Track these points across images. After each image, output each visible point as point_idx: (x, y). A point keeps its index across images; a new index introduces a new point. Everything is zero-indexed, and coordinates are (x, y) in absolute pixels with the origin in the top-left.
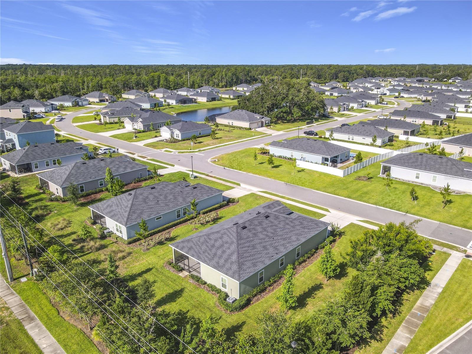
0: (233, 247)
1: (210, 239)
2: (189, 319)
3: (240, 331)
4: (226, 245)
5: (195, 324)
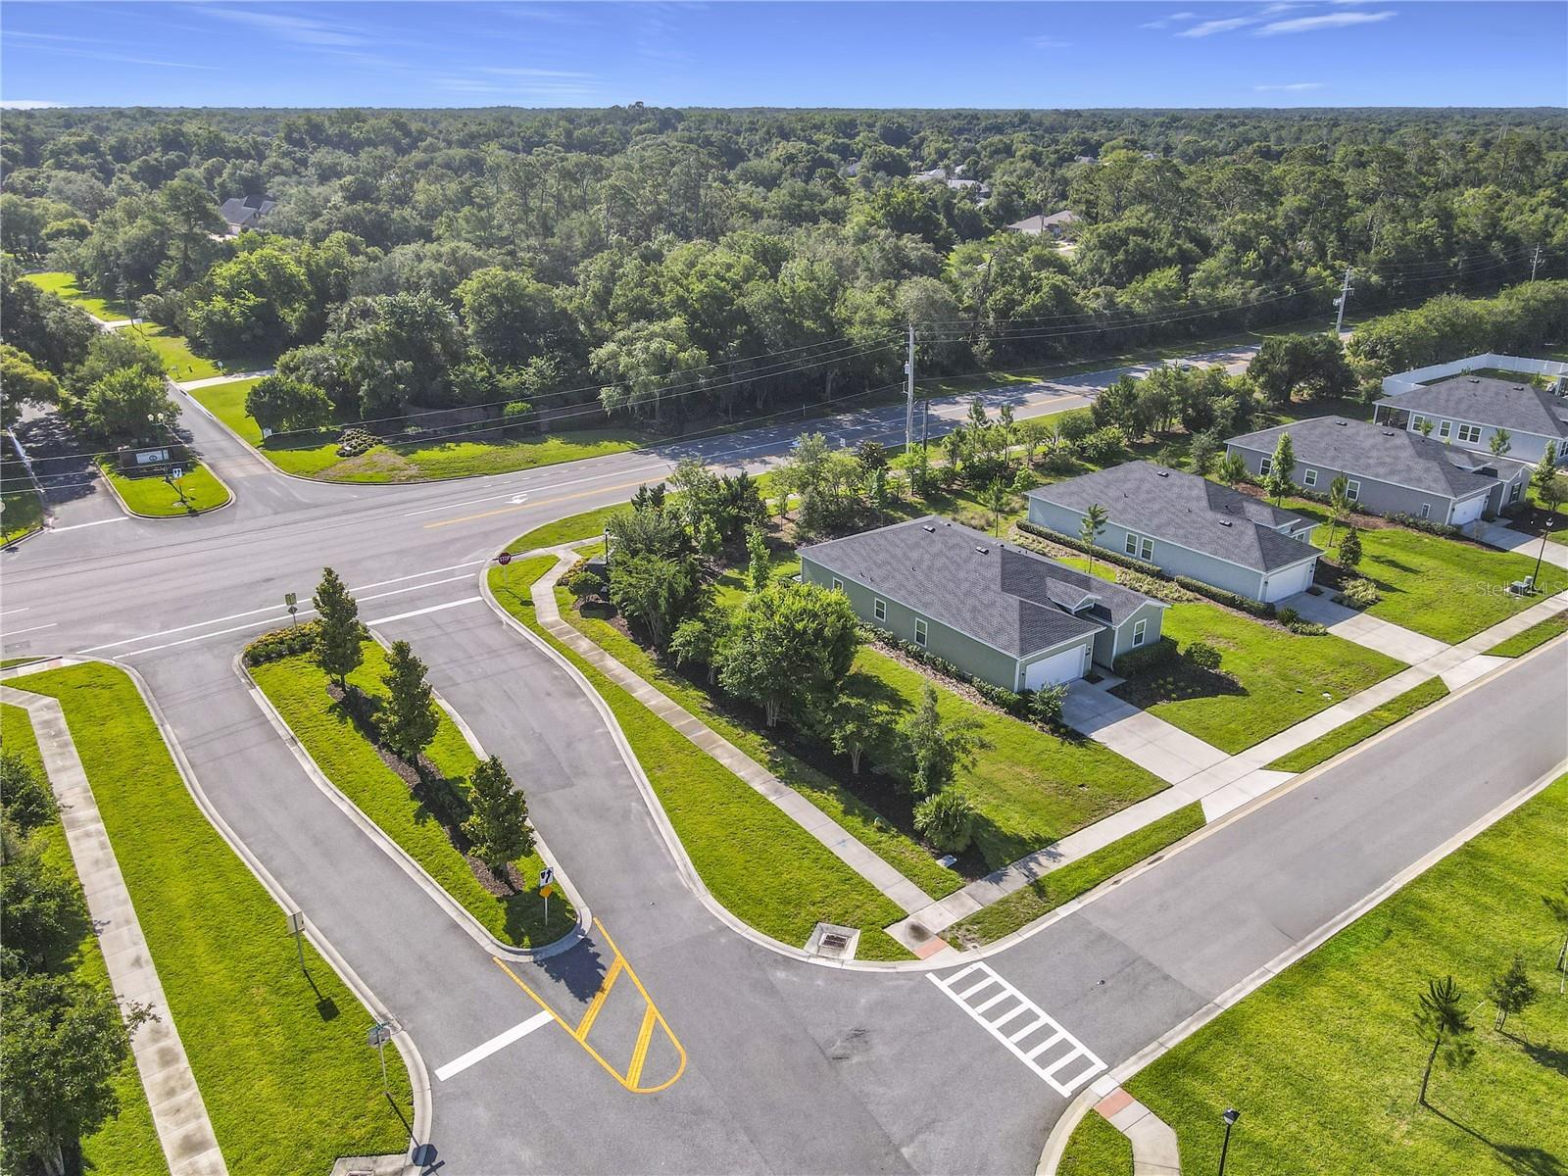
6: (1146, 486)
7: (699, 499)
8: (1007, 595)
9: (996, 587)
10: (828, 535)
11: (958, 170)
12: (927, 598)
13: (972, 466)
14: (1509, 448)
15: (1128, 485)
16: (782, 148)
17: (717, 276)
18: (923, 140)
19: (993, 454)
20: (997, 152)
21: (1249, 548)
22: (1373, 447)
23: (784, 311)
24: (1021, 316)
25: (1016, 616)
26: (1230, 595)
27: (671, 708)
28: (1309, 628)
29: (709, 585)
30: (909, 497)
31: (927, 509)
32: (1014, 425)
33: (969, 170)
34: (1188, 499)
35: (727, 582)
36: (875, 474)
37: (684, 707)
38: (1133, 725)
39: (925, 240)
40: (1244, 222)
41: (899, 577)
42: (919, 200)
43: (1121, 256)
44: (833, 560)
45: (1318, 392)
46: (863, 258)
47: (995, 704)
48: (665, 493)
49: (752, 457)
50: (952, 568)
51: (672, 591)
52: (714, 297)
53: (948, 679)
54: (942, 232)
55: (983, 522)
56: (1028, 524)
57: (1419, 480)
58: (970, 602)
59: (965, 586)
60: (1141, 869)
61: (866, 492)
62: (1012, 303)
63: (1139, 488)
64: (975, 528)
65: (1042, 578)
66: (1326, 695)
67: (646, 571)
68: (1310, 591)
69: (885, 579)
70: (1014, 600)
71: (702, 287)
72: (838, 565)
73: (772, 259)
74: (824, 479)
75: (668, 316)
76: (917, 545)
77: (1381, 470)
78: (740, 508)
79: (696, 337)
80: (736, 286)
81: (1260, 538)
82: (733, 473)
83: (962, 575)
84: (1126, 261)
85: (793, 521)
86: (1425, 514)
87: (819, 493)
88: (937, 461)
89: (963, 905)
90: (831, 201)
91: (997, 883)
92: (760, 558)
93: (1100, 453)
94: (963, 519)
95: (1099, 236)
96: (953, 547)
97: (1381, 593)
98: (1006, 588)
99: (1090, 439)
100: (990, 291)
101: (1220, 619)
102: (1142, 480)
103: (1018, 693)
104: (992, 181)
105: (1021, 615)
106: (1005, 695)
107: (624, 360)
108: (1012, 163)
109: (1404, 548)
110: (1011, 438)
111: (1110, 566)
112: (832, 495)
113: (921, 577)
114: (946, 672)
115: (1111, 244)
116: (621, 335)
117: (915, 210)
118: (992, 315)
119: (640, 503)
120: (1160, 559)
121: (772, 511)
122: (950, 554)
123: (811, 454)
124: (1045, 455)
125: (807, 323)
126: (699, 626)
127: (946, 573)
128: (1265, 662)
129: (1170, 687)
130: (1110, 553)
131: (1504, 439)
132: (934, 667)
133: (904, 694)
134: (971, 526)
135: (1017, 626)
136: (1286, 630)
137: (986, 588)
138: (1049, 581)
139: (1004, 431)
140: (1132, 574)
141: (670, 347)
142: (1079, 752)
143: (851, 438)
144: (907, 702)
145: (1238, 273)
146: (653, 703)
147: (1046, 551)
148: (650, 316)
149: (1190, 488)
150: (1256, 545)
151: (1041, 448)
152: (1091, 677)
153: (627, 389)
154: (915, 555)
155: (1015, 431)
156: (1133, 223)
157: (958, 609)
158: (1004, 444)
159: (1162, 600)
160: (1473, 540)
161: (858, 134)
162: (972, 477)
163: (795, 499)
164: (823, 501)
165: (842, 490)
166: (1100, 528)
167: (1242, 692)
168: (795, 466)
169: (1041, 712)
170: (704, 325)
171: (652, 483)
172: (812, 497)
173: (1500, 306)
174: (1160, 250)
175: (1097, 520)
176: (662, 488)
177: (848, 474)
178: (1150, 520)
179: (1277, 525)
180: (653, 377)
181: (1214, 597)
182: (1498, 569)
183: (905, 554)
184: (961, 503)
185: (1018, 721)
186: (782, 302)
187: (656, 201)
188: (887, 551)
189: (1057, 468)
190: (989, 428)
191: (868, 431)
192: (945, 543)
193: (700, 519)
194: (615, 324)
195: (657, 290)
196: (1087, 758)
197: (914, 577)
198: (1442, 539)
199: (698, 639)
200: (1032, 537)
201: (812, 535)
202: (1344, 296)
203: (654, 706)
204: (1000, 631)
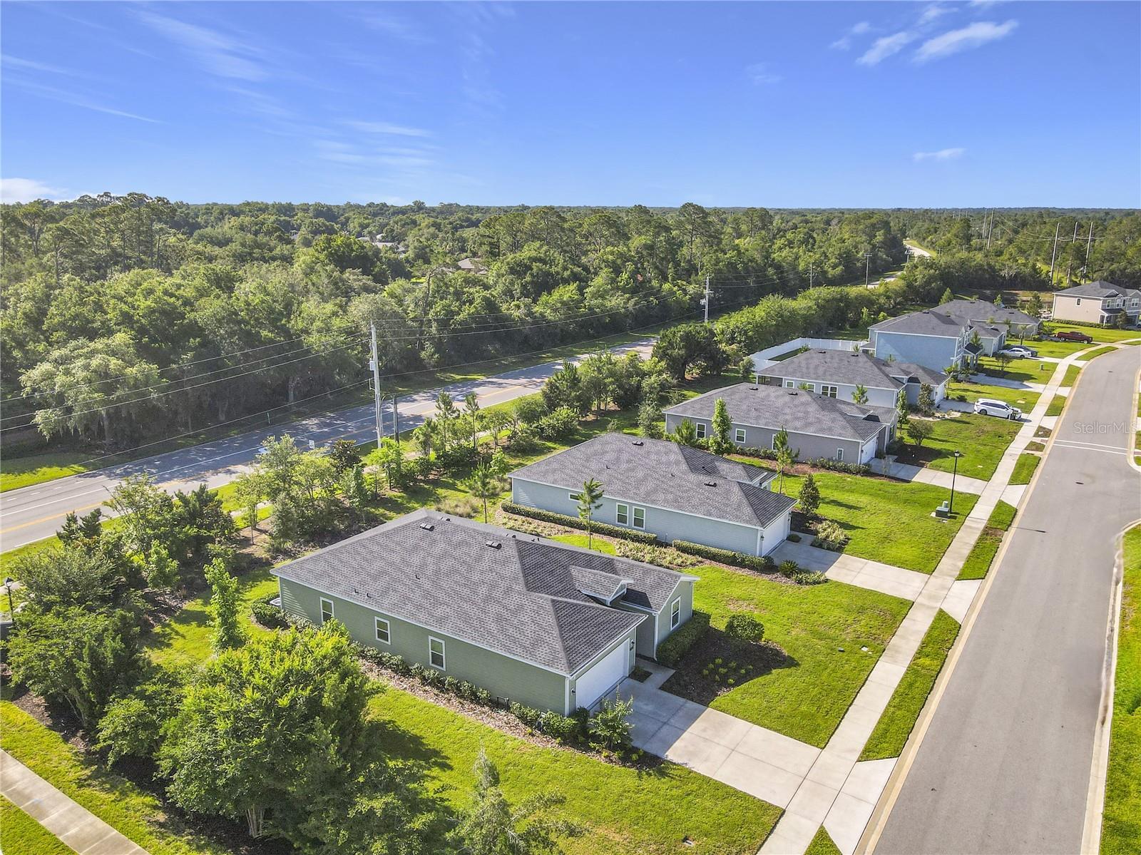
6: (625, 456)
7: (148, 521)
8: (535, 595)
9: (520, 586)
10: (307, 543)
11: (379, 237)
12: (439, 612)
13: (446, 455)
14: (867, 400)
15: (607, 457)
16: (235, 221)
17: (166, 292)
18: (348, 219)
19: (463, 442)
20: (406, 224)
21: (739, 506)
22: (785, 404)
23: (239, 323)
24: (460, 324)
25: (551, 620)
26: (730, 554)
27: (100, 837)
28: (813, 577)
29: (165, 625)
30: (389, 492)
31: (409, 502)
32: (480, 412)
33: (387, 236)
34: (669, 464)
35: (187, 618)
36: (352, 473)
37: (121, 830)
38: (704, 730)
39: (364, 273)
40: (612, 253)
41: (400, 588)
42: (355, 243)
43: (528, 278)
44: (319, 576)
45: (704, 370)
46: (313, 284)
47: (544, 733)
48: (102, 520)
49: (215, 468)
50: (463, 569)
51: (96, 660)
52: (163, 312)
53: (479, 708)
54: (376, 270)
55: (468, 510)
56: (513, 505)
57: (830, 430)
58: (493, 609)
59: (483, 590)
61: (344, 491)
62: (450, 314)
63: (618, 459)
64: (461, 516)
65: (566, 568)
66: (865, 649)
67: (63, 634)
68: (791, 539)
69: (385, 592)
70: (545, 599)
71: (148, 303)
72: (326, 581)
73: (225, 283)
74: (297, 483)
75: (110, 333)
76: (416, 548)
77: (798, 424)
78: (200, 527)
79: (144, 352)
80: (187, 303)
81: (747, 495)
82: (189, 487)
83: (476, 577)
84: (532, 283)
85: (265, 532)
86: (840, 458)
87: (292, 498)
88: (411, 453)
90: (278, 249)
92: (224, 589)
93: (558, 432)
94: (447, 508)
95: (508, 264)
96: (460, 544)
97: (848, 533)
98: (531, 587)
99: (544, 421)
100: (430, 305)
101: (728, 580)
102: (620, 451)
103: (570, 716)
104: (406, 242)
105: (558, 618)
106: (555, 721)
107: (60, 379)
108: (419, 230)
109: (837, 488)
110: (477, 425)
111: (606, 538)
112: (306, 499)
113: (427, 585)
114: (475, 698)
115: (518, 270)
116: (56, 354)
117: (353, 251)
118: (434, 325)
119: (67, 537)
120: (653, 526)
121: (240, 524)
122: (457, 553)
123: (281, 458)
124: (510, 438)
125: (264, 333)
126: (137, 705)
127: (457, 578)
128: (795, 621)
129: (722, 670)
130: (602, 525)
131: (863, 393)
132: (459, 694)
134: (456, 514)
135: (556, 632)
136: (791, 582)
137: (508, 590)
138: (575, 571)
139: (470, 419)
140: (632, 545)
141: (114, 363)
142: (663, 784)
143: (320, 440)
144: (436, 753)
145: (618, 288)
146: (73, 831)
147: (539, 530)
148: (92, 335)
149: (666, 453)
150: (745, 501)
151: (505, 433)
152: (638, 674)
153: (69, 410)
154: (416, 559)
155: (482, 418)
156: (533, 254)
157: (481, 621)
158: (471, 432)
159: (668, 568)
160: (882, 475)
161: (296, 214)
162: (447, 466)
163: (266, 509)
164: (297, 506)
165: (318, 492)
166: (598, 502)
167: (790, 663)
168: (262, 472)
169: (605, 738)
170: (153, 340)
171: (84, 511)
172: (284, 504)
173: (802, 304)
174: (558, 273)
175: (594, 495)
176: (97, 514)
177: (321, 474)
178: (637, 488)
179: (752, 479)
180: (96, 395)
181: (714, 557)
182: (915, 497)
183: (403, 560)
184: (440, 491)
185: (578, 754)
186: (236, 314)
187: (109, 246)
188: (382, 558)
189: (523, 449)
190: (458, 417)
191: (335, 433)
192: (449, 542)
193: (149, 546)
194: (51, 344)
195: (99, 307)
196: (674, 792)
197: (419, 587)
198: (858, 476)
199: (136, 726)
200: (520, 518)
201: (288, 545)
202: (707, 297)
203: (75, 837)
204: (537, 642)
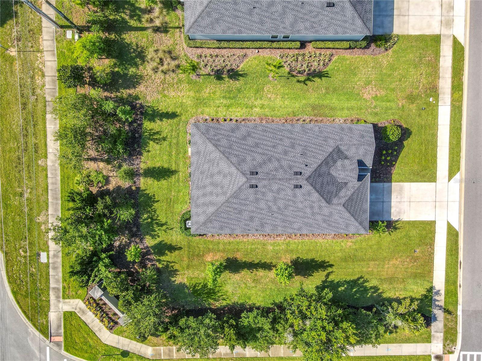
0: (221, 199)
1: (218, 164)
2: (152, 209)
3: (171, 252)
4: (219, 190)
5: (152, 218)
21: (353, 20)
60: (461, 273)
66: (431, 100)
81: (355, 7)
89: (438, 338)
91: (437, 320)
133: (319, 259)
135: (353, 219)
136: (381, 51)
142: (398, 234)
167: (408, 132)
